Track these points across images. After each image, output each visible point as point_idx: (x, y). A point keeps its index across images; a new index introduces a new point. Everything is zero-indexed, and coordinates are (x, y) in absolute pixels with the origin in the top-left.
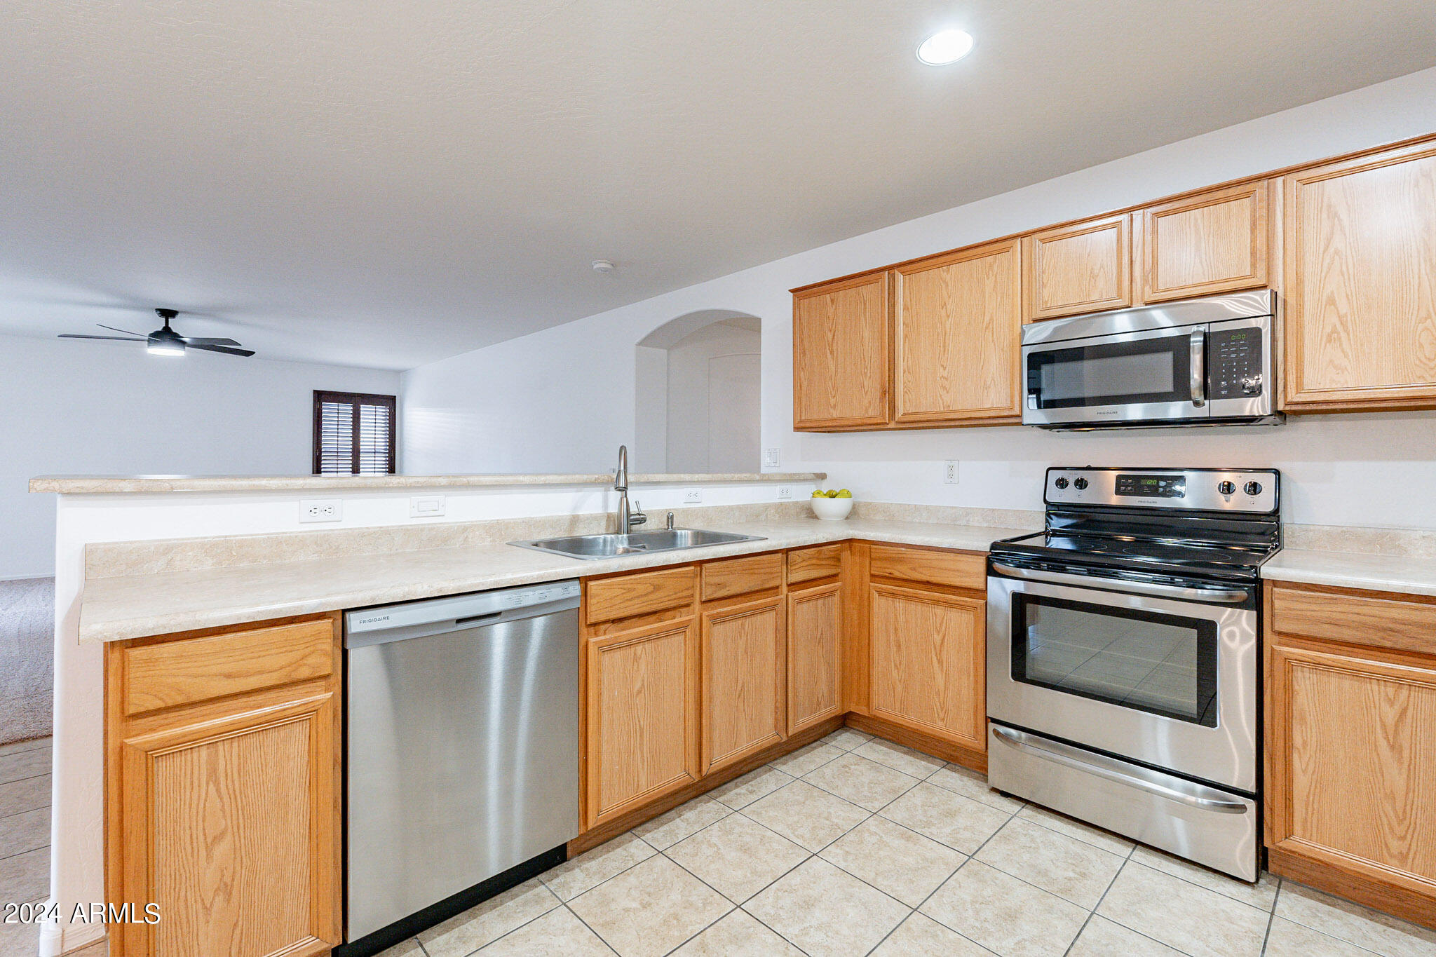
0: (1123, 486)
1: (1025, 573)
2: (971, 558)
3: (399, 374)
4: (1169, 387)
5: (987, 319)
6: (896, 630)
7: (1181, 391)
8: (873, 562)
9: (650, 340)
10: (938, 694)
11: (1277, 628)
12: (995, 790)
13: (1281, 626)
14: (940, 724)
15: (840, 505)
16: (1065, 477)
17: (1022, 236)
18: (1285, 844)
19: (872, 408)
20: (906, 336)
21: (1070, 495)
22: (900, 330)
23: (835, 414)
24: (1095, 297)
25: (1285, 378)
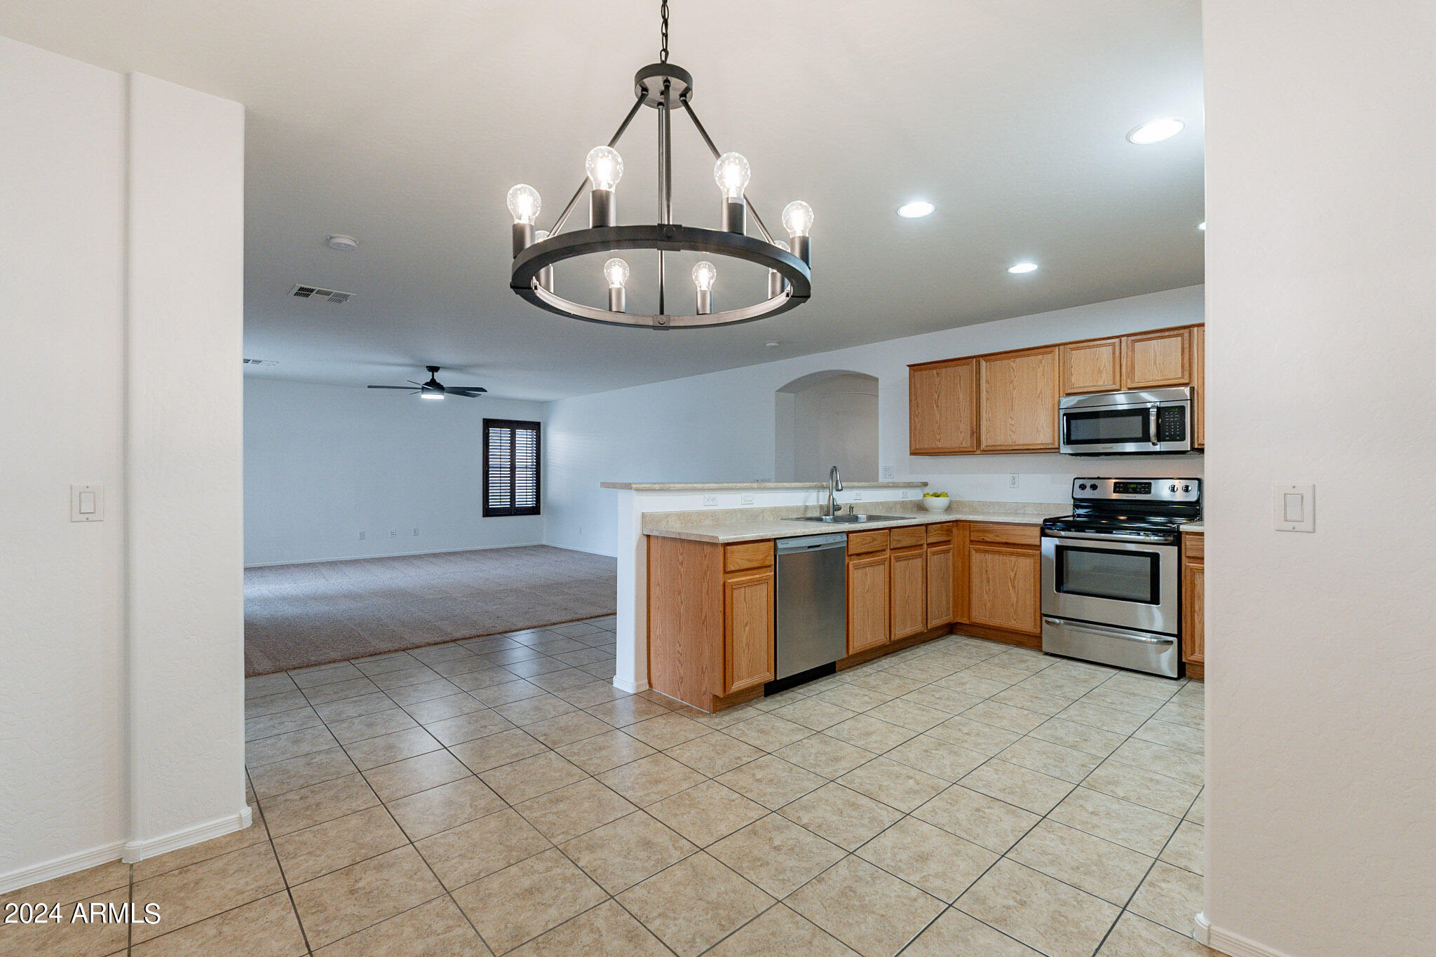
0: (1119, 488)
1: (1063, 533)
2: (1032, 528)
3: (542, 404)
4: (1140, 435)
5: (1038, 392)
6: (986, 571)
7: (1145, 438)
8: (972, 533)
9: (786, 388)
10: (1012, 605)
11: (1187, 555)
12: (1047, 654)
13: (1190, 554)
14: (1014, 622)
15: (941, 502)
16: (1085, 483)
17: (1059, 345)
18: (1192, 658)
19: (965, 441)
20: (987, 399)
21: (1088, 494)
22: (984, 395)
23: (940, 445)
24: (1101, 383)
25: (1198, 432)
